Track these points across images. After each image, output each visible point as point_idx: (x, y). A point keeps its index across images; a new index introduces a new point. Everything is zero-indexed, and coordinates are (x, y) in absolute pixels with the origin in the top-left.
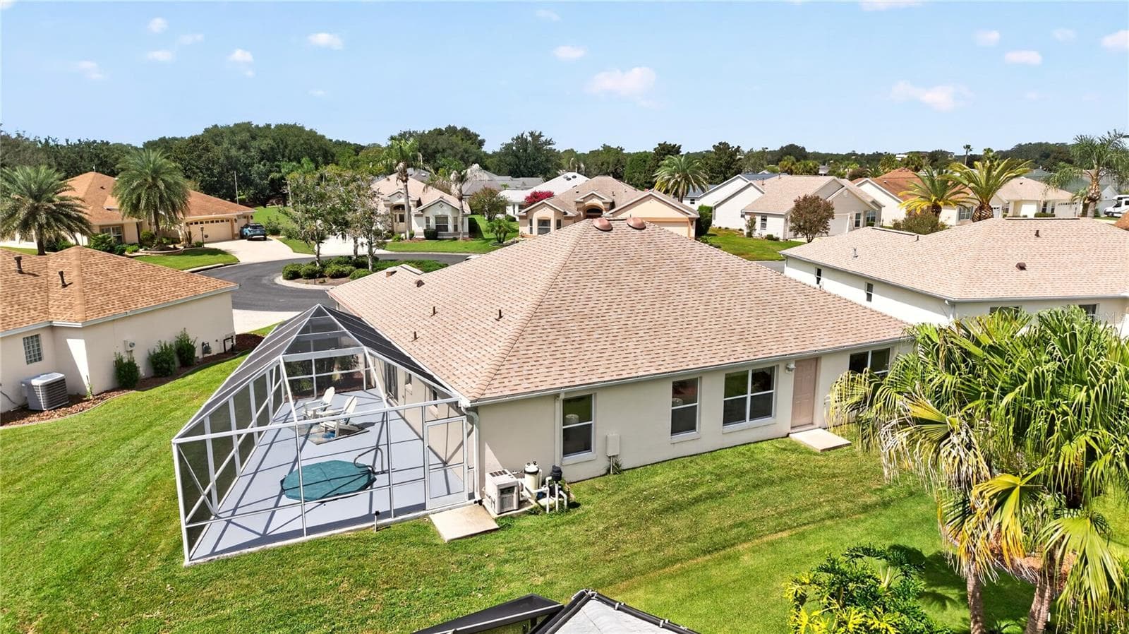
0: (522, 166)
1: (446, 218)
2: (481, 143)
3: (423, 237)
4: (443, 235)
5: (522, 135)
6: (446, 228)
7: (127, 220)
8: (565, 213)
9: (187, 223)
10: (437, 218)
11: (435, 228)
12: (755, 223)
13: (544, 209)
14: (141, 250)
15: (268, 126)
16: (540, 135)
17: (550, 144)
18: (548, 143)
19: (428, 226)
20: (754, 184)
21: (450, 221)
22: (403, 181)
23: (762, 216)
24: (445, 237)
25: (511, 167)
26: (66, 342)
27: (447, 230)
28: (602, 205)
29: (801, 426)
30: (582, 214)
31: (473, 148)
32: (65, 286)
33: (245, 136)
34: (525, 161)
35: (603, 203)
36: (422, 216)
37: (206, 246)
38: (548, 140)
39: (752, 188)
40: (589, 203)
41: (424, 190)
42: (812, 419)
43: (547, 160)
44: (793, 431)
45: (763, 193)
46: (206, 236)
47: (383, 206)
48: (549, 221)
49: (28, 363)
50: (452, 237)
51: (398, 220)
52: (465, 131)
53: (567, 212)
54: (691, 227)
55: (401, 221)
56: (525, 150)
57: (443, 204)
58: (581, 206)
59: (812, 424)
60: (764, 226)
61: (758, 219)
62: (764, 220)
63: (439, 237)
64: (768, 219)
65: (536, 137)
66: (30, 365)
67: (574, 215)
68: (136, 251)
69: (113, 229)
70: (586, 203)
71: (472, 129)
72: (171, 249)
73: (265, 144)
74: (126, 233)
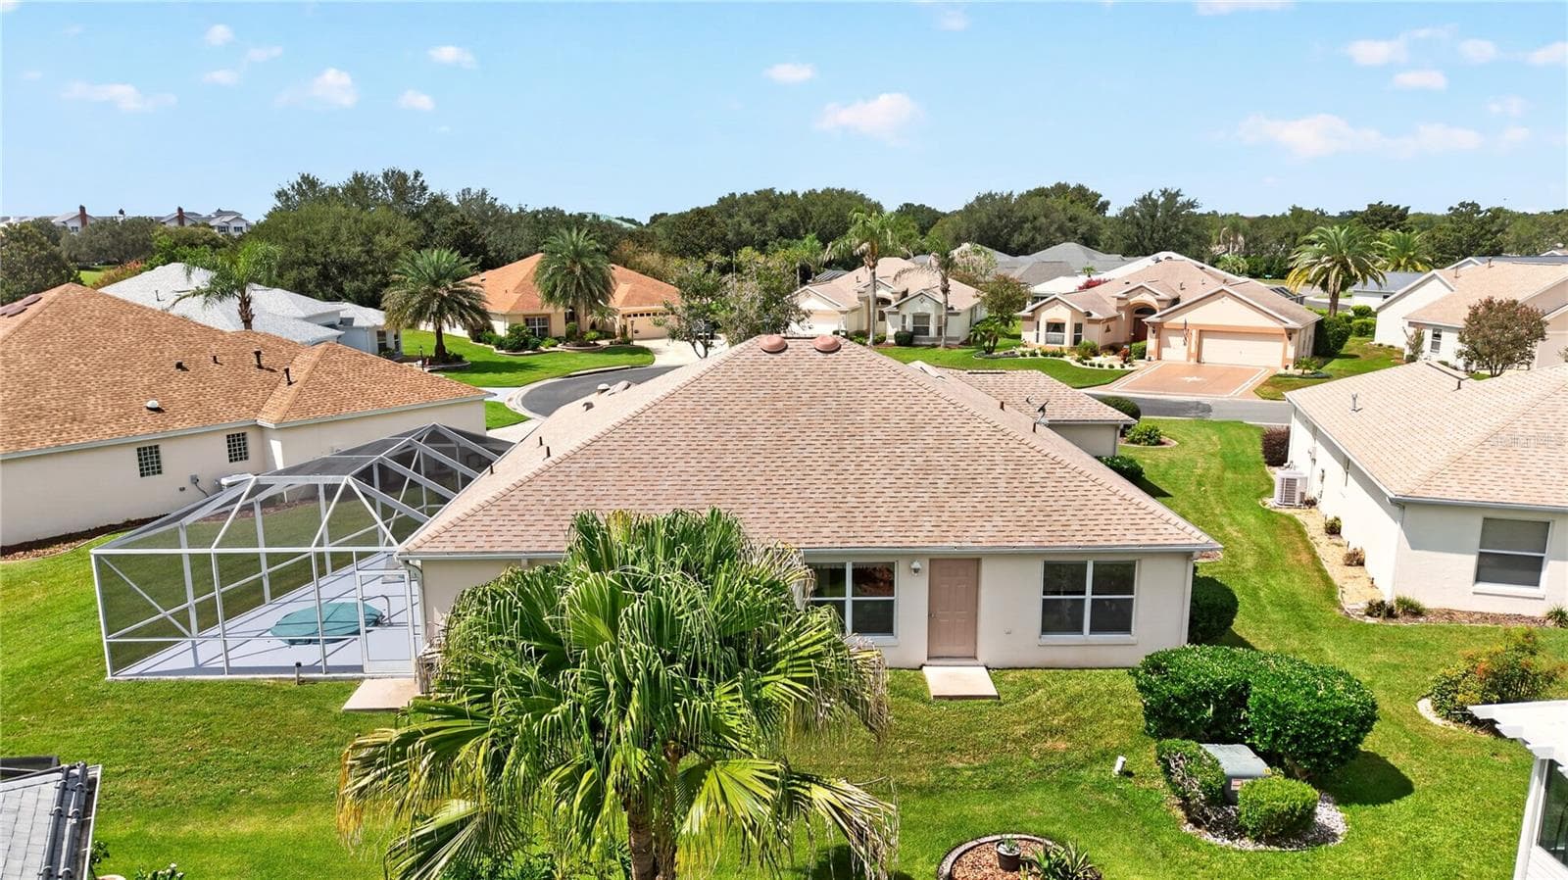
0: (1147, 240)
1: (928, 317)
2: (1105, 206)
3: (893, 341)
4: (922, 340)
5: (1150, 194)
6: (926, 331)
7: (549, 309)
8: (1089, 314)
9: (623, 315)
10: (916, 317)
11: (911, 330)
12: (1423, 340)
13: (1057, 307)
14: (559, 345)
15: (794, 194)
16: (1177, 194)
17: (1193, 207)
18: (1191, 204)
19: (904, 327)
20: (1438, 275)
21: (933, 318)
22: (871, 268)
23: (1434, 331)
24: (923, 343)
25: (1130, 242)
26: (269, 443)
27: (928, 334)
28: (1156, 304)
29: (942, 657)
30: (1123, 315)
31: (1085, 214)
32: (290, 383)
33: (762, 206)
34: (1150, 233)
35: (1158, 300)
36: (897, 313)
37: (636, 343)
38: (1192, 200)
39: (1435, 282)
40: (1136, 299)
41: (895, 279)
42: (975, 650)
43: (1186, 231)
44: (930, 662)
45: (1452, 291)
46: (636, 332)
47: (857, 300)
48: (1064, 324)
49: (231, 461)
50: (930, 343)
51: (877, 318)
52: (1081, 191)
53: (1092, 312)
54: (1289, 342)
55: (880, 320)
56: (1153, 217)
57: (925, 297)
58: (1123, 304)
59: (975, 658)
60: (1435, 346)
61: (1428, 334)
62: (1437, 336)
63: (918, 343)
64: (1443, 334)
65: (1171, 197)
66: (233, 463)
67: (1102, 318)
68: (555, 346)
69: (539, 319)
70: (1131, 300)
71: (1092, 187)
72: (591, 345)
73: (785, 216)
74: (553, 326)
